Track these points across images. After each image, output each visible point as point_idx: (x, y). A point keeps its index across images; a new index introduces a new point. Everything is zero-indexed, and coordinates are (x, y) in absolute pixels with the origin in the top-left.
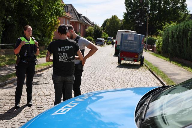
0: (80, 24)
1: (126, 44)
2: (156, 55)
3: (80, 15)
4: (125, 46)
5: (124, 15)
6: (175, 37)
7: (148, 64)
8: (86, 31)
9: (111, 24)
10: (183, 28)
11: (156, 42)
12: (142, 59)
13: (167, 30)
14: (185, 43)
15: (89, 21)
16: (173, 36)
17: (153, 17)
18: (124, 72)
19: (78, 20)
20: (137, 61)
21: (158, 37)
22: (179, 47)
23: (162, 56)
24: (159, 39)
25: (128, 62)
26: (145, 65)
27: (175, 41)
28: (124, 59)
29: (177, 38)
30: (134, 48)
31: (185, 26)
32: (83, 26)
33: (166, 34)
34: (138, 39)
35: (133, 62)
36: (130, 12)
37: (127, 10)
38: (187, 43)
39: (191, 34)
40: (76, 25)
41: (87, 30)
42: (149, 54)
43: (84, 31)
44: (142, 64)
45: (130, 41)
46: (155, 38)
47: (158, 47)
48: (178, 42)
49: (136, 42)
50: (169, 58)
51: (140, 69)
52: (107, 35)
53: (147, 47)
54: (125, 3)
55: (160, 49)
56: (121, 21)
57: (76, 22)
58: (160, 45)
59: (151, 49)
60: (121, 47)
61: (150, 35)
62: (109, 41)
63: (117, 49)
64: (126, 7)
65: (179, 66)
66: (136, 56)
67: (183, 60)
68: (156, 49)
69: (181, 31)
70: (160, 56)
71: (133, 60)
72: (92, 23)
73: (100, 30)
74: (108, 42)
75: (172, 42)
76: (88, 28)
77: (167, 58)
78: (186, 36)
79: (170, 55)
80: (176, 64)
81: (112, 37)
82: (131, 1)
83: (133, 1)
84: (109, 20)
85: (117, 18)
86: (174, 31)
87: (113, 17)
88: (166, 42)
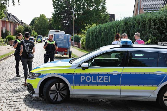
0: (10, 23)
2: (81, 50)
3: (9, 15)
5: (52, 15)
6: (94, 35)
8: (16, 30)
9: (39, 23)
10: (99, 30)
11: (81, 40)
12: (70, 54)
13: (89, 31)
15: (18, 19)
16: (93, 36)
19: (8, 19)
20: (66, 54)
21: (83, 35)
22: (97, 43)
24: (83, 37)
25: (59, 55)
27: (94, 39)
29: (95, 36)
30: (64, 45)
31: (100, 28)
32: (13, 24)
33: (88, 34)
34: (67, 38)
35: (63, 55)
36: (58, 12)
37: (55, 10)
38: (101, 40)
39: (103, 34)
40: (7, 24)
42: (76, 50)
43: (14, 29)
44: (70, 57)
45: (61, 40)
46: (80, 36)
48: (96, 39)
49: (66, 40)
52: (36, 33)
53: (74, 44)
54: (53, 4)
55: (84, 46)
56: (48, 19)
58: (84, 42)
59: (77, 46)
61: (76, 33)
62: (39, 38)
64: (54, 8)
66: (66, 51)
68: (81, 45)
69: (98, 31)
70: (84, 51)
71: (63, 54)
72: (20, 22)
73: (29, 28)
74: (38, 40)
75: (92, 39)
76: (18, 27)
78: (101, 35)
81: (41, 35)
82: (58, 3)
83: (60, 3)
84: (38, 19)
85: (45, 17)
86: (93, 31)
87: (41, 16)
88: (88, 40)
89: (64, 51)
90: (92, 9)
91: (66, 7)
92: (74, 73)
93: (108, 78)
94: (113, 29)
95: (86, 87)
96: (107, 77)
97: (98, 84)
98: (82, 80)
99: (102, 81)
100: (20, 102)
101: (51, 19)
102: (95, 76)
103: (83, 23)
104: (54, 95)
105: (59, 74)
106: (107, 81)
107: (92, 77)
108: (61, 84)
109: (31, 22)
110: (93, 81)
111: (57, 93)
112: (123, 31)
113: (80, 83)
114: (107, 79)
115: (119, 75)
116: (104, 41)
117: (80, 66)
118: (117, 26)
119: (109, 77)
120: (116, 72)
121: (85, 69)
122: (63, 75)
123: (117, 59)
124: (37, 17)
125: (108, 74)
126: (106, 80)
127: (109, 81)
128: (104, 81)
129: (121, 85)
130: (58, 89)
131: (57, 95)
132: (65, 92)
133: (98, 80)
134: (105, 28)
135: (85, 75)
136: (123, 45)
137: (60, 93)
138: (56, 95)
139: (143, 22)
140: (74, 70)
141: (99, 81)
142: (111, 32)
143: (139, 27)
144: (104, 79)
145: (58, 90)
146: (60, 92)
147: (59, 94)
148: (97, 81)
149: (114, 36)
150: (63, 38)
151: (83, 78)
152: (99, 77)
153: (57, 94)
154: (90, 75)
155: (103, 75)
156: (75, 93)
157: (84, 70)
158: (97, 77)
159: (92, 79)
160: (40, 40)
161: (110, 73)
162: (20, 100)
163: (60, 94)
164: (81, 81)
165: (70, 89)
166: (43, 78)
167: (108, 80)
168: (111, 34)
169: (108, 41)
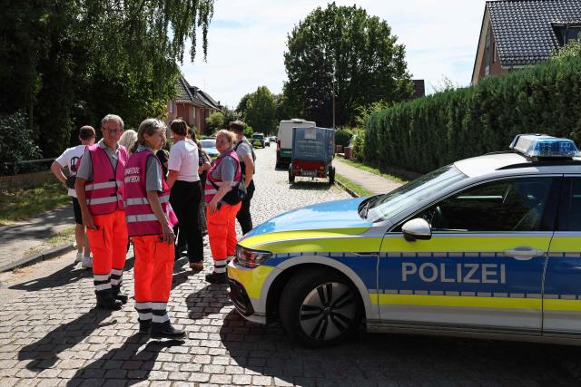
0: (194, 108)
1: (302, 146)
3: (193, 90)
4: (300, 150)
5: (285, 86)
6: (388, 129)
7: (342, 181)
8: (207, 122)
9: (256, 105)
10: (401, 115)
11: (351, 140)
12: (332, 172)
14: (405, 140)
15: (211, 100)
16: (384, 129)
17: (341, 91)
18: (304, 196)
19: (191, 99)
20: (323, 176)
21: (356, 130)
22: (396, 147)
23: (366, 165)
24: (357, 134)
25: (306, 179)
26: (339, 183)
27: (388, 138)
28: (300, 174)
29: (391, 131)
30: (318, 154)
31: (403, 110)
32: (201, 112)
33: (371, 125)
34: (324, 137)
35: (315, 179)
36: (297, 80)
37: (290, 76)
38: (408, 141)
39: (414, 125)
40: (187, 109)
41: (209, 119)
42: (341, 163)
43: (203, 121)
44: (332, 182)
45: (310, 142)
46: (349, 131)
47: (357, 149)
48: (393, 139)
49: (321, 143)
50: (379, 169)
51: (330, 190)
53: (336, 150)
54: (286, 63)
55: (361, 153)
56: (275, 97)
57: (187, 104)
58: (359, 145)
59: (344, 154)
60: (294, 152)
61: (339, 125)
62: (257, 139)
63: (282, 155)
64: (288, 71)
65: (397, 182)
66: (322, 168)
67: (403, 171)
68: (353, 153)
69: (397, 119)
71: (315, 175)
74: (255, 143)
75: (382, 139)
76: (211, 116)
77: (374, 168)
78: (406, 127)
79: (379, 163)
80: (392, 177)
81: (260, 132)
82: (297, 59)
83: (300, 59)
84: (253, 97)
85: (268, 92)
86: (385, 120)
87: (259, 91)
88: (372, 140)
89: (319, 169)
90: (372, 70)
91: (315, 68)
92: (378, 253)
93: (498, 270)
94: (441, 112)
95: (420, 299)
96: (495, 266)
97: (461, 288)
98: (408, 275)
99: (478, 281)
100: (208, 340)
101: (281, 96)
102: (451, 262)
103: (353, 101)
104: (313, 321)
105: (329, 256)
106: (496, 281)
107: (443, 266)
108: (335, 285)
109: (238, 104)
110: (443, 279)
111: (323, 315)
112: (474, 114)
113: (399, 286)
114: (494, 273)
115: (537, 260)
116: (417, 141)
117: (397, 228)
118: (455, 104)
119: (503, 266)
120: (528, 249)
121: (414, 241)
122: (343, 259)
123: (501, 197)
124: (251, 93)
125: (498, 255)
126: (489, 277)
127: (503, 281)
128: (485, 280)
129: (545, 296)
130: (327, 301)
131: (324, 321)
132: (348, 312)
133: (463, 276)
134: (418, 110)
135: (418, 260)
136: (543, 155)
137: (332, 315)
138: (321, 321)
139: (545, 87)
140: (380, 240)
141: (467, 280)
142: (436, 120)
143: (531, 102)
144: (485, 273)
145: (326, 305)
146: (334, 311)
147: (329, 317)
148: (459, 280)
149: (447, 129)
150: (314, 137)
151: (409, 268)
152: (466, 265)
153: (325, 317)
154: (435, 259)
155: (480, 259)
156: (384, 316)
157: (413, 243)
158: (459, 266)
159: (440, 273)
160: (260, 144)
161: (503, 253)
162: (209, 333)
163: (332, 319)
164: (404, 279)
165: (366, 304)
166: (279, 266)
167: (498, 277)
168: (437, 124)
169: (426, 141)
